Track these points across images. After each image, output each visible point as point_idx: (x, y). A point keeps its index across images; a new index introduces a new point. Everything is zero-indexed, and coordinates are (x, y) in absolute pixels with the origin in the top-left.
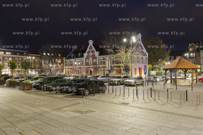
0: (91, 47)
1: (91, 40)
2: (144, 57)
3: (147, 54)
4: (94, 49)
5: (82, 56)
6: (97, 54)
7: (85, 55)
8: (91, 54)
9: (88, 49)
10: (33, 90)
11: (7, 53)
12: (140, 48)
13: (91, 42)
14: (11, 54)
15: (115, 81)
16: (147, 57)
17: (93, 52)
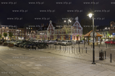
0: (51, 24)
1: (51, 21)
2: (80, 30)
3: (82, 28)
4: (52, 25)
5: (46, 29)
6: (54, 28)
7: (48, 29)
8: (51, 28)
9: (49, 26)
10: (15, 47)
11: (7, 28)
12: (77, 25)
13: (51, 22)
14: (9, 28)
15: (57, 43)
16: (82, 30)
17: (52, 27)
